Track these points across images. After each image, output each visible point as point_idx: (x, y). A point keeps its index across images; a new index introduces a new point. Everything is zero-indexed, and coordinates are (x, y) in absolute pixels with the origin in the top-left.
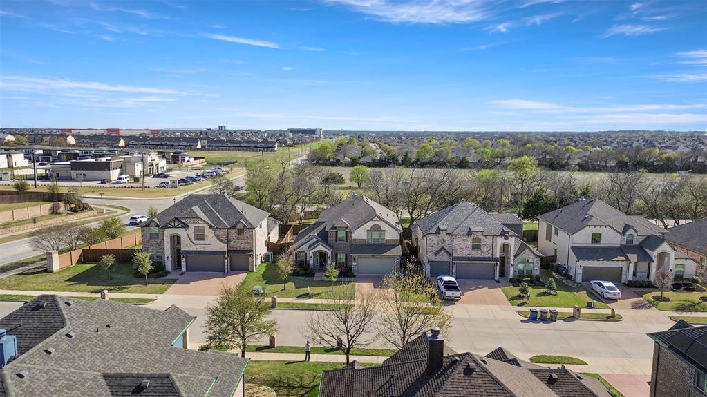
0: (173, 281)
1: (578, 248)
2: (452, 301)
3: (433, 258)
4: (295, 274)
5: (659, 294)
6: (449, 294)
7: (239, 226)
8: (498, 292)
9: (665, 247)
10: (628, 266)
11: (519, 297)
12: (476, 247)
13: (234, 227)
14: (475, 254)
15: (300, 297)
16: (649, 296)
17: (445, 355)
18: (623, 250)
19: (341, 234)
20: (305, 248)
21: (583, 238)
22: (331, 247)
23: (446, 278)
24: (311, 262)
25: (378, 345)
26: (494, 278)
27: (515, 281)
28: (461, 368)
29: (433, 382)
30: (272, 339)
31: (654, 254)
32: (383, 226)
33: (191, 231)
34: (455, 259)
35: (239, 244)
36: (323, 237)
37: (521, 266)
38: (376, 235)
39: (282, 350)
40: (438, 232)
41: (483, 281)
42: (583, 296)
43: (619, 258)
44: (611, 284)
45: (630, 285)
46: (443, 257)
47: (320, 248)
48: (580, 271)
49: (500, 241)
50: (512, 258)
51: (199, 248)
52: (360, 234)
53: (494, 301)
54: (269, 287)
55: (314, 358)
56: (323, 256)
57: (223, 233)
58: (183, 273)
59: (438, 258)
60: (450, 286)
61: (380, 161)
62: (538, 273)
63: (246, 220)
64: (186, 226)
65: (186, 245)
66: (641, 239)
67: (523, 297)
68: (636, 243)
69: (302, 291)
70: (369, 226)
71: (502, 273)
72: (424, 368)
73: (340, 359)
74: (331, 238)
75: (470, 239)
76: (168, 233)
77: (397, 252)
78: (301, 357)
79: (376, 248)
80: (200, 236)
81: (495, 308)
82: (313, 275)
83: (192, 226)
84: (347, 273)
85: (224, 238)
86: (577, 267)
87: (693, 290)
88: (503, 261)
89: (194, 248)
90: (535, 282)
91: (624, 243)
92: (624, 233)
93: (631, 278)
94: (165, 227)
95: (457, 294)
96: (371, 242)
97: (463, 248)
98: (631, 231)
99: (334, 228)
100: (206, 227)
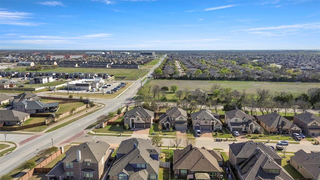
0: (133, 131)
1: (232, 123)
2: (199, 136)
3: (195, 125)
4: (162, 129)
5: (249, 135)
6: (198, 135)
7: (148, 117)
8: (211, 134)
9: (252, 123)
10: (243, 127)
11: (215, 135)
12: (206, 123)
13: (147, 117)
14: (206, 124)
15: (164, 135)
16: (247, 135)
17: (193, 147)
18: (242, 124)
19: (173, 119)
20: (163, 122)
21: (233, 120)
22: (170, 122)
23: (198, 131)
24: (165, 126)
25: (183, 146)
26: (210, 130)
27: (215, 131)
28: (194, 149)
29: (191, 151)
30: (161, 145)
31: (250, 125)
32: (183, 117)
33: (136, 118)
34: (201, 125)
35: (148, 122)
36: (168, 119)
37: (217, 127)
38: (181, 119)
39: (163, 147)
40: (197, 119)
41: (207, 131)
42: (231, 135)
43: (241, 126)
44: (238, 132)
45: (244, 132)
46: (198, 125)
47: (167, 122)
48: (232, 129)
49: (212, 121)
50: (215, 125)
51: (138, 122)
52: (177, 119)
53: (209, 136)
54: (156, 132)
55: (170, 148)
56: (168, 124)
57: (144, 119)
58: (134, 129)
59: (197, 125)
60: (199, 133)
61: (181, 77)
62: (221, 129)
63: (149, 116)
64: (135, 117)
65: (135, 122)
66: (247, 121)
67: (216, 135)
68: (246, 121)
69: (164, 133)
70: (179, 117)
71: (213, 129)
72: (189, 149)
73: (175, 149)
74: (170, 120)
75: (204, 121)
76: (131, 119)
77: (186, 124)
78: (167, 148)
79: (181, 123)
80: (138, 119)
81: (209, 138)
82: (166, 129)
83: (136, 117)
84: (174, 129)
85: (144, 120)
86: (231, 127)
87: (259, 134)
88: (213, 126)
89: (137, 122)
90: (220, 131)
91: (243, 121)
92: (243, 119)
93: (244, 130)
94: (130, 117)
95: (200, 135)
96: (180, 121)
97: (203, 123)
98: (245, 119)
99: (171, 117)
100: (140, 117)
